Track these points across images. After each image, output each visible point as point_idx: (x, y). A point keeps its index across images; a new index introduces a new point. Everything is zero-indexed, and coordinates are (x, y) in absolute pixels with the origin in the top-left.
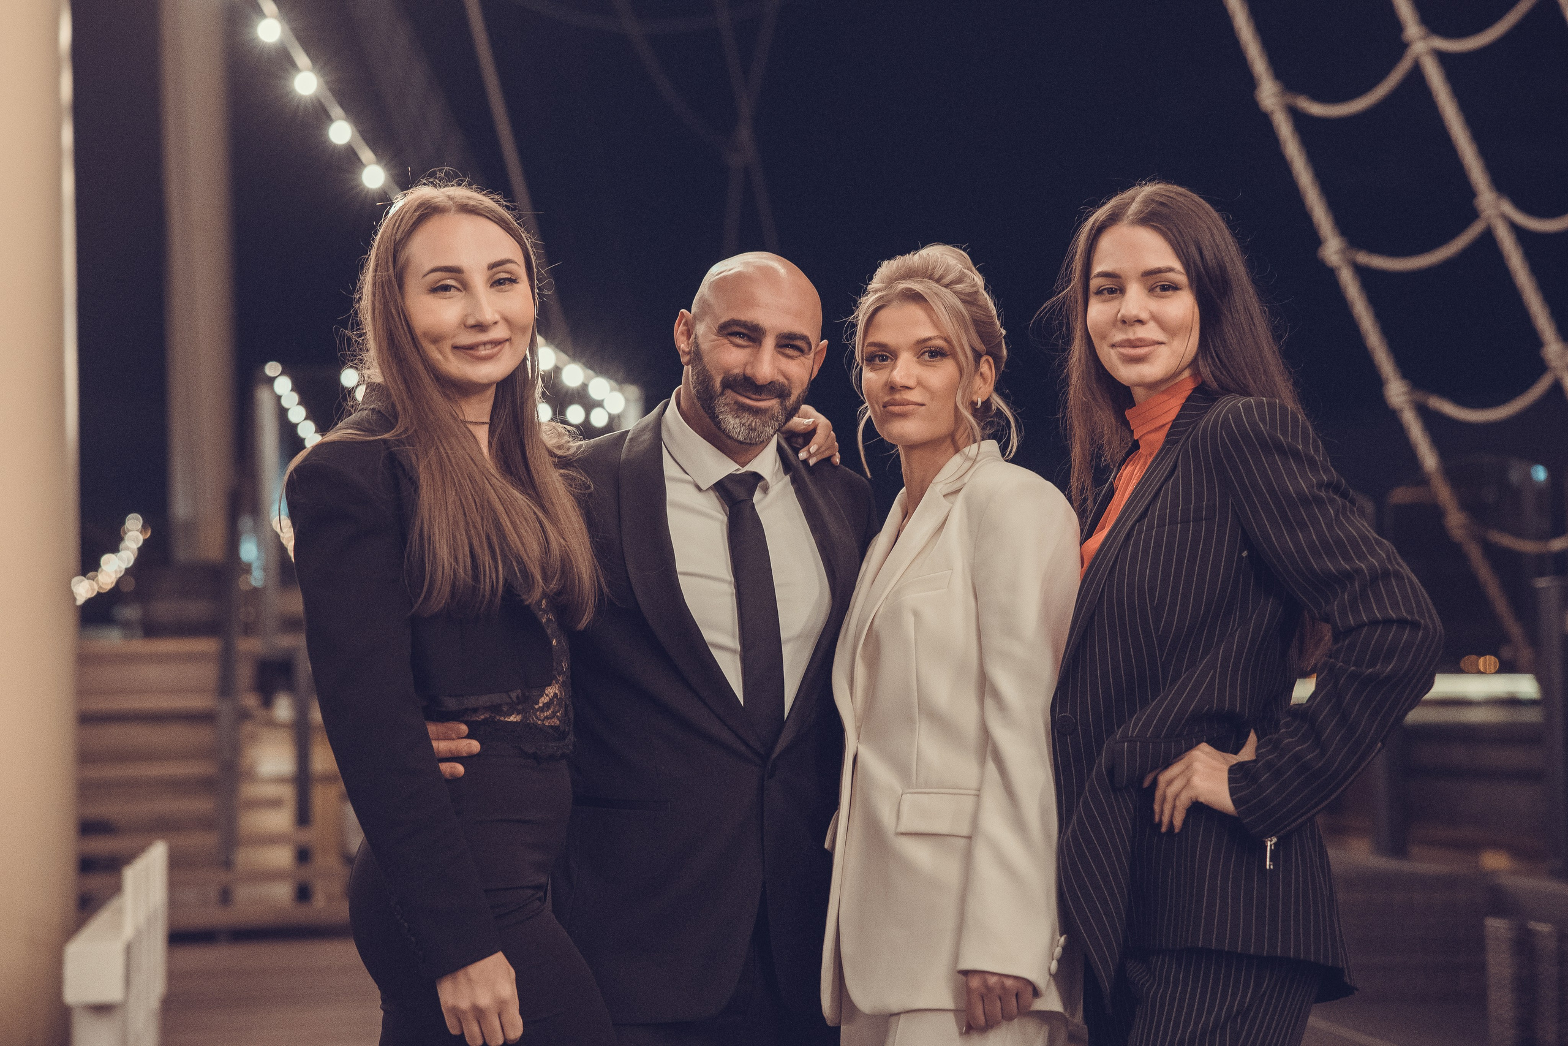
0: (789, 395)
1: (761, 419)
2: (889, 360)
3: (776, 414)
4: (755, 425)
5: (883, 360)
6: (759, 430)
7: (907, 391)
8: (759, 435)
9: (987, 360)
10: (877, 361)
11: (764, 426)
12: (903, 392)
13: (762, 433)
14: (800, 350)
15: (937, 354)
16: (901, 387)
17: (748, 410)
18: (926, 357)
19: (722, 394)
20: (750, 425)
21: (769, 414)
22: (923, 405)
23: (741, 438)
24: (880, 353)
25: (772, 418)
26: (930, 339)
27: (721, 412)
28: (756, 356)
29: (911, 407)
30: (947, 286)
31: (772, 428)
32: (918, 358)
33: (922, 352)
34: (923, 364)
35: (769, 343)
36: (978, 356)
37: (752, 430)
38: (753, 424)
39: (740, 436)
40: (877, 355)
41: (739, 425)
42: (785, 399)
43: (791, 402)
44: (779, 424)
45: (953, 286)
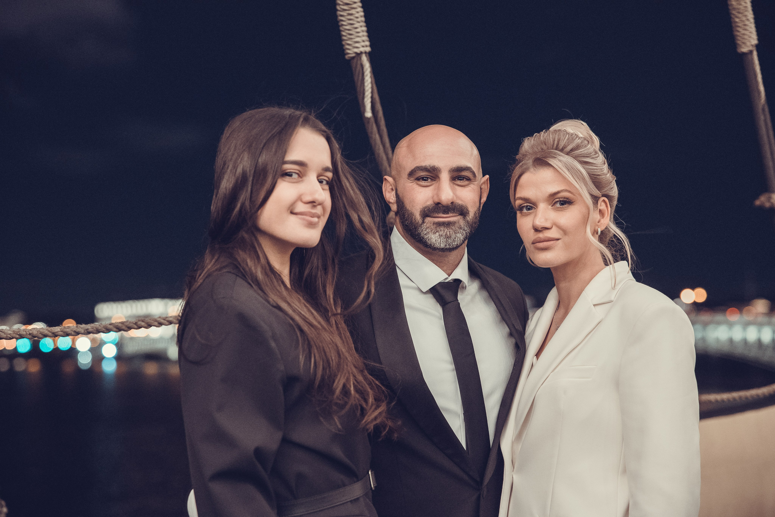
0: (467, 213)
1: (452, 229)
2: (533, 209)
3: (462, 226)
4: (450, 234)
5: (529, 209)
6: (453, 236)
7: (547, 231)
8: (454, 240)
9: (604, 201)
10: (525, 211)
11: (455, 233)
12: (544, 231)
13: (455, 238)
15: (566, 202)
16: (541, 228)
17: (443, 225)
18: (558, 205)
19: (423, 222)
20: (446, 234)
21: (457, 225)
22: (558, 239)
23: (442, 246)
24: (526, 205)
25: (460, 228)
26: (558, 192)
27: (425, 234)
28: (439, 189)
29: (552, 242)
30: (568, 154)
32: (552, 206)
33: (554, 202)
34: (557, 210)
35: (445, 177)
36: (595, 199)
37: (448, 238)
38: (448, 233)
39: (442, 245)
40: (524, 206)
42: (464, 216)
43: (470, 217)
44: (466, 233)
45: (573, 153)
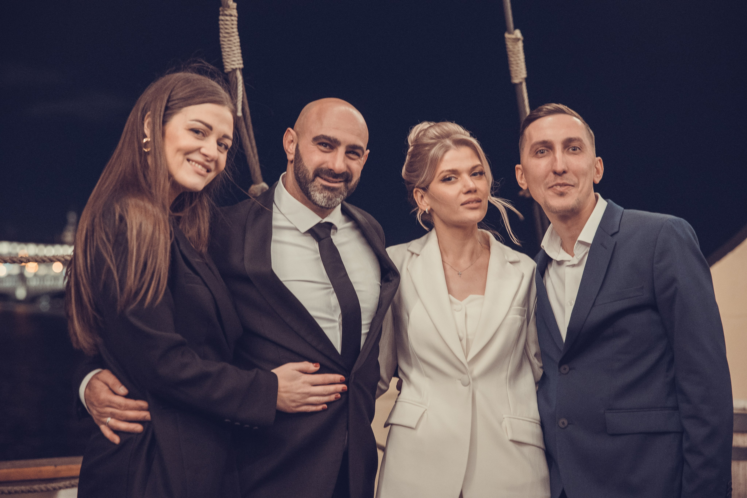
0: (351, 181)
1: (334, 193)
3: (342, 191)
4: (331, 197)
8: (333, 203)
11: (336, 197)
13: (335, 202)
14: (358, 155)
17: (327, 189)
19: (314, 180)
20: (329, 197)
21: (339, 191)
23: (323, 204)
24: (451, 175)
25: (340, 193)
27: (312, 191)
28: (335, 158)
31: (340, 199)
35: (341, 150)
37: (329, 200)
41: (322, 197)
42: (348, 183)
43: (351, 185)
